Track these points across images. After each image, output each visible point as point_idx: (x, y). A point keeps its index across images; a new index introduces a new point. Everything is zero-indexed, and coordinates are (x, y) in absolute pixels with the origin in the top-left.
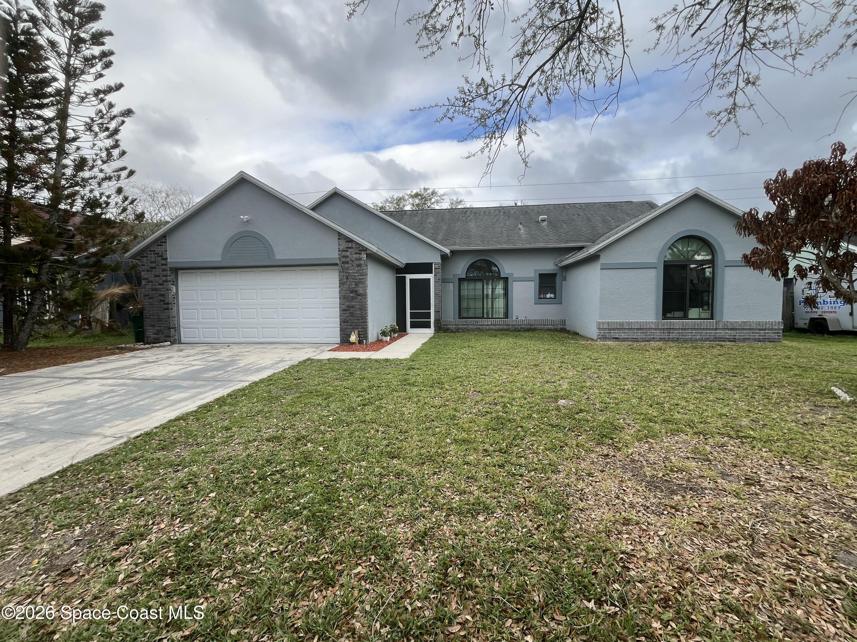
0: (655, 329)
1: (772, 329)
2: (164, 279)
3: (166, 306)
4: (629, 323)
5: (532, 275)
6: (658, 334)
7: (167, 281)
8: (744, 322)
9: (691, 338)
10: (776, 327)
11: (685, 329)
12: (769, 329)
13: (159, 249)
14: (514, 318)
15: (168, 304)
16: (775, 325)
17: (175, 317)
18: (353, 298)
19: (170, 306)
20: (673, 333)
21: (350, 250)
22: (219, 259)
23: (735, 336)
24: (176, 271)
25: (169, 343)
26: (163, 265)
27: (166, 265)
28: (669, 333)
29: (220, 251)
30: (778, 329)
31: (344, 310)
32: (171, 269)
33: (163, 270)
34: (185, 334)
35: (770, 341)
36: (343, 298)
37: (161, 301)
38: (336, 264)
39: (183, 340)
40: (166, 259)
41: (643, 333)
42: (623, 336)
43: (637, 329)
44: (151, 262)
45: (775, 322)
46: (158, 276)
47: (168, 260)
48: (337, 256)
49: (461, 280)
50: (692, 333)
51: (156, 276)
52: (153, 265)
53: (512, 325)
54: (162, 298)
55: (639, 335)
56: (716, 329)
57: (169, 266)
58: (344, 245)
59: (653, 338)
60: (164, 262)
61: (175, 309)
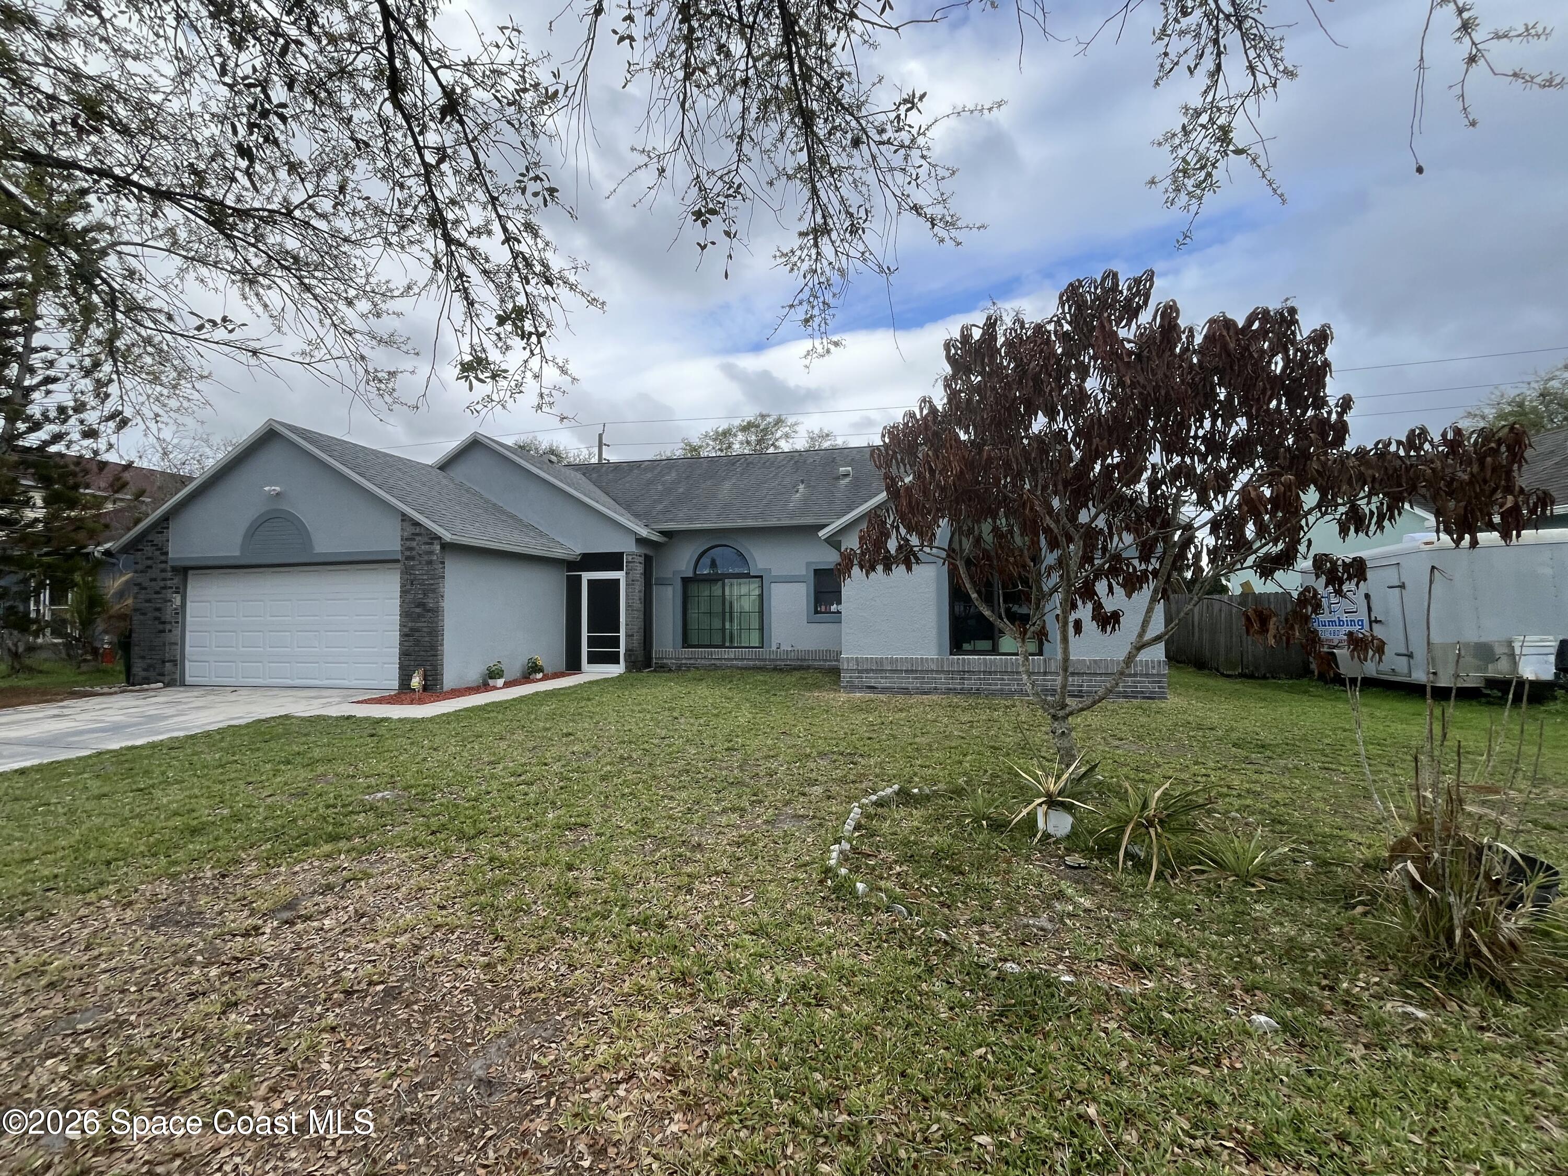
0: (937, 672)
1: (1147, 675)
2: (162, 584)
3: (161, 627)
4: (892, 661)
5: (801, 571)
6: (942, 681)
7: (165, 588)
8: (1095, 661)
9: (1002, 690)
10: (1155, 672)
11: (990, 673)
12: (1141, 675)
13: (158, 539)
14: (774, 648)
15: (164, 623)
16: (1153, 667)
17: (176, 644)
18: (420, 616)
19: (168, 627)
20: (970, 679)
21: (418, 538)
22: (237, 554)
23: (1081, 686)
24: (184, 571)
25: (160, 685)
26: (162, 562)
27: (166, 562)
28: (963, 679)
29: (239, 539)
30: (1158, 675)
31: (407, 635)
32: (175, 569)
33: (163, 571)
34: (191, 671)
35: (1144, 698)
36: (406, 615)
37: (156, 618)
38: (397, 561)
39: (189, 680)
40: (166, 553)
41: (916, 678)
42: (884, 683)
43: (907, 671)
44: (148, 558)
45: (1153, 662)
46: (155, 580)
47: (170, 555)
48: (399, 548)
49: (686, 581)
50: (1003, 679)
51: (151, 580)
52: (149, 562)
53: (770, 660)
54: (157, 614)
55: (911, 682)
56: (1045, 673)
57: (170, 563)
58: (410, 530)
59: (936, 688)
60: (163, 558)
61: (177, 632)
